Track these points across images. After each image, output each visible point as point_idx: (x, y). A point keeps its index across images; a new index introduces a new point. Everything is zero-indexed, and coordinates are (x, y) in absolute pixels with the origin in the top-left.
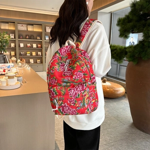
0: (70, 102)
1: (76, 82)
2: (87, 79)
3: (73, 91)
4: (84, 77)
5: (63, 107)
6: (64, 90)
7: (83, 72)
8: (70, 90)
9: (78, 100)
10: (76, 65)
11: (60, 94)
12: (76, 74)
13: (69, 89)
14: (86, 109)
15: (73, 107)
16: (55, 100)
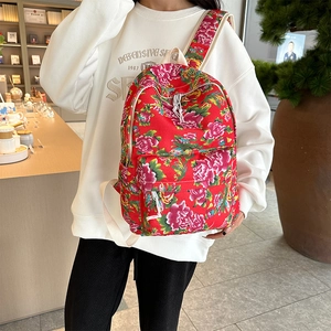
0: (195, 197)
1: (206, 147)
2: (229, 140)
3: (203, 167)
4: (226, 136)
5: (174, 211)
6: (181, 166)
7: (225, 123)
8: (197, 164)
9: (215, 190)
10: (209, 106)
11: (170, 178)
12: (211, 128)
13: (193, 162)
14: (228, 214)
15: (199, 210)
16: (154, 193)
